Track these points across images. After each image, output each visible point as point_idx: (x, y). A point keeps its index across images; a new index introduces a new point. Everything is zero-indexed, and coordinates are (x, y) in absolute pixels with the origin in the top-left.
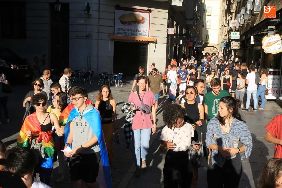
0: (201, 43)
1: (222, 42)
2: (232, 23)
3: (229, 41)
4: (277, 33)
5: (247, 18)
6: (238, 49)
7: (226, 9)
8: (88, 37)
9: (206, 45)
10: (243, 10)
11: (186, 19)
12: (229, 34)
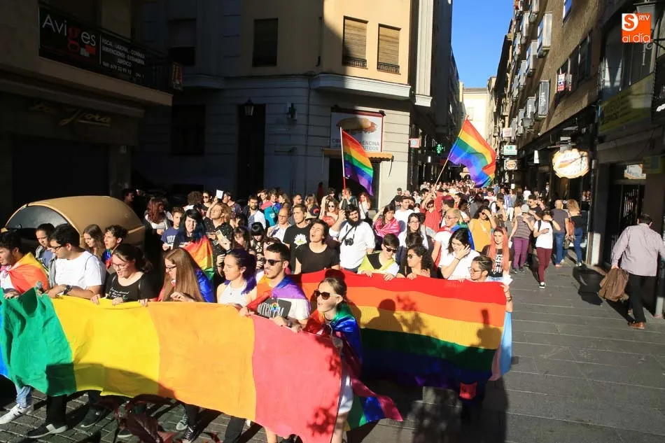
2: (506, 132)
3: (501, 158)
4: (573, 147)
5: (527, 124)
6: (515, 170)
7: (495, 111)
8: (292, 152)
10: (521, 112)
11: (437, 126)
12: (500, 148)
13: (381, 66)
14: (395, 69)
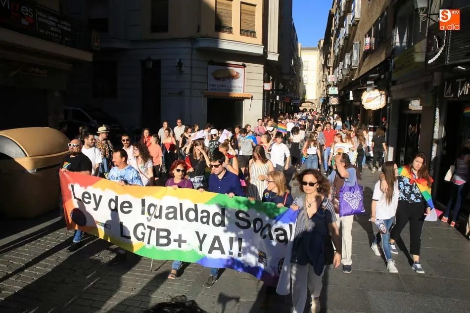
0: (299, 99)
1: (320, 98)
2: (331, 78)
3: (327, 96)
4: (376, 88)
5: (345, 73)
6: (337, 105)
7: (323, 63)
8: (180, 93)
9: (303, 101)
10: (341, 64)
11: (282, 74)
12: (327, 89)
13: (243, 32)
14: (252, 34)
